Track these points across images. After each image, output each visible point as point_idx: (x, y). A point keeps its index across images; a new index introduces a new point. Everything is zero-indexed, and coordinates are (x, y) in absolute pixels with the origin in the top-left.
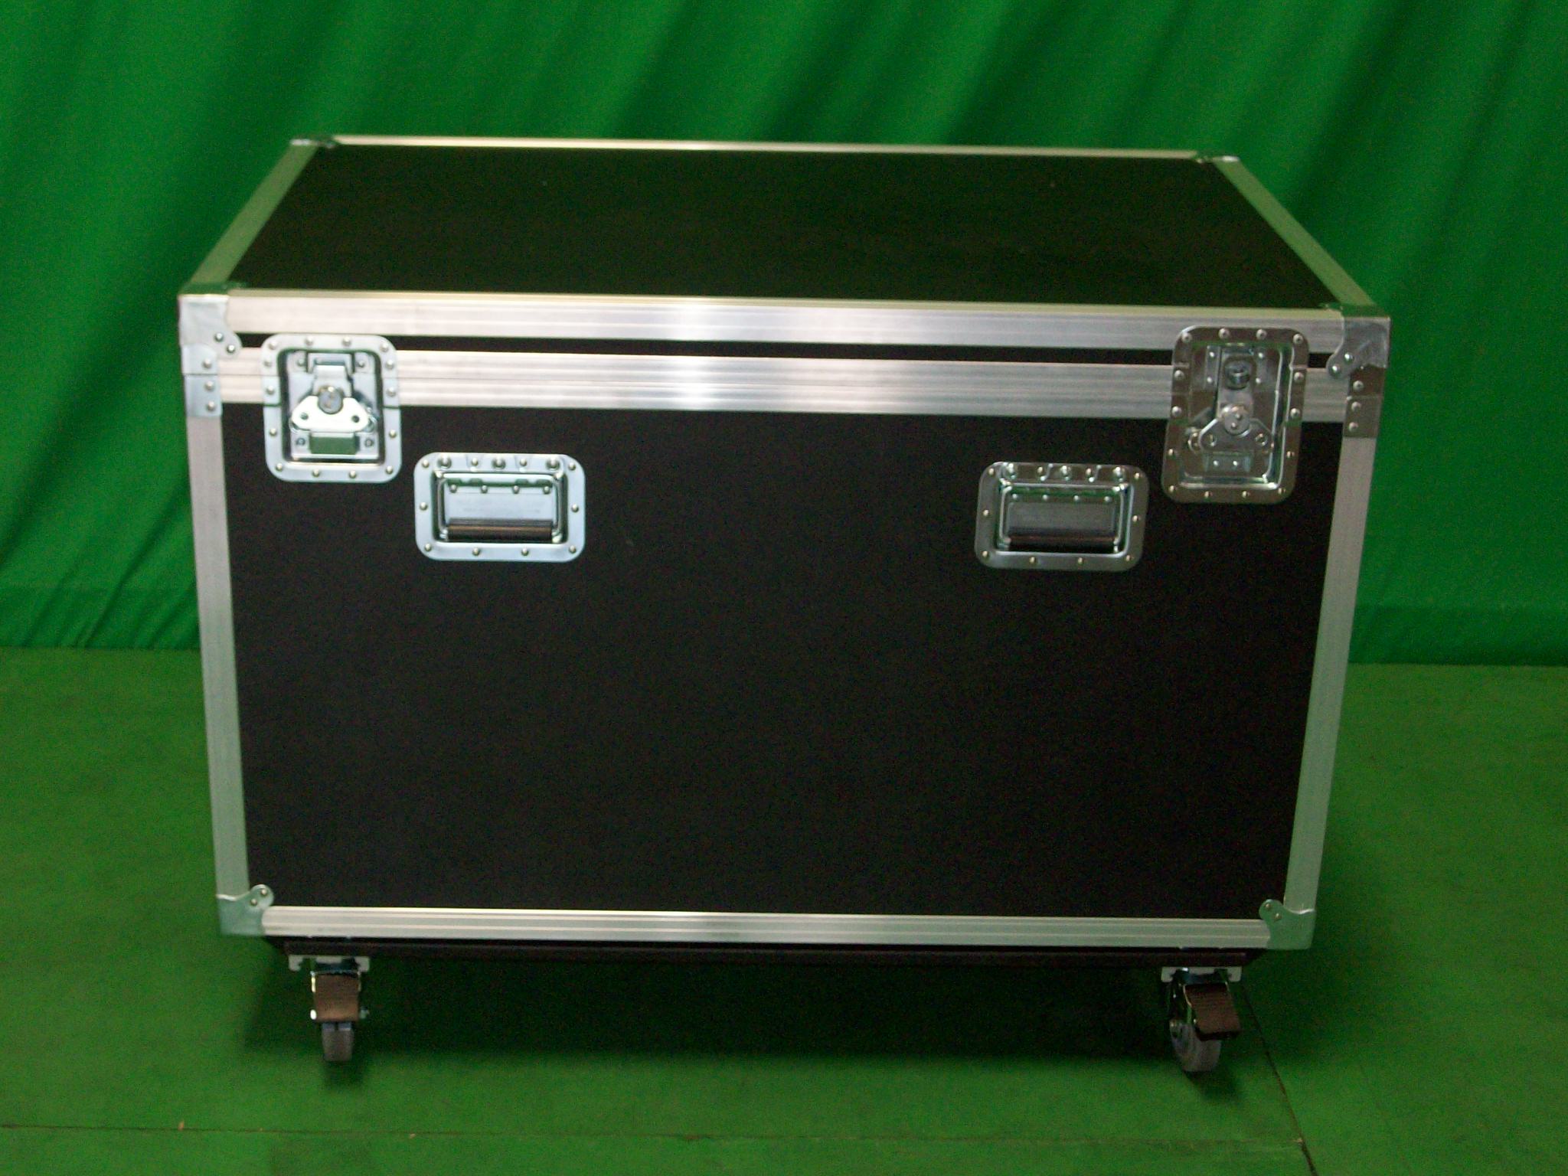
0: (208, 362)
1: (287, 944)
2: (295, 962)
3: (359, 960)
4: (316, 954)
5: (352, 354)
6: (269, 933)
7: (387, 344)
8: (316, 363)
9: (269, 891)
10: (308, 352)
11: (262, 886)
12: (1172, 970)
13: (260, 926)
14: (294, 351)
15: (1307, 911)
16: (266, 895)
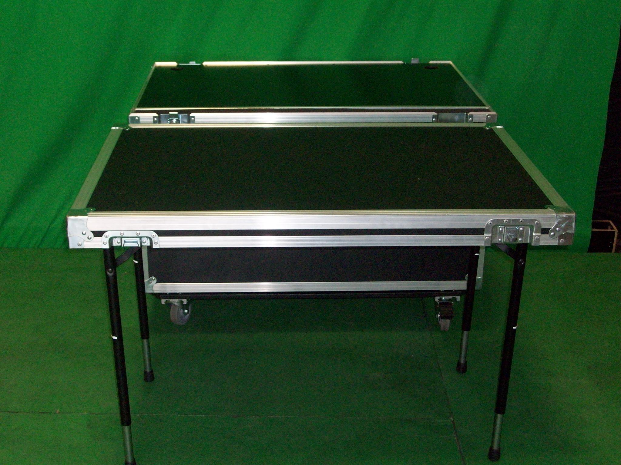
0: (80, 243)
1: (161, 296)
2: (163, 301)
3: (183, 300)
4: (171, 299)
5: (140, 238)
6: (155, 292)
7: (154, 234)
8: (125, 242)
9: (155, 278)
10: (122, 238)
11: (153, 277)
12: (439, 298)
13: (153, 290)
14: (116, 237)
15: (480, 277)
16: (154, 280)
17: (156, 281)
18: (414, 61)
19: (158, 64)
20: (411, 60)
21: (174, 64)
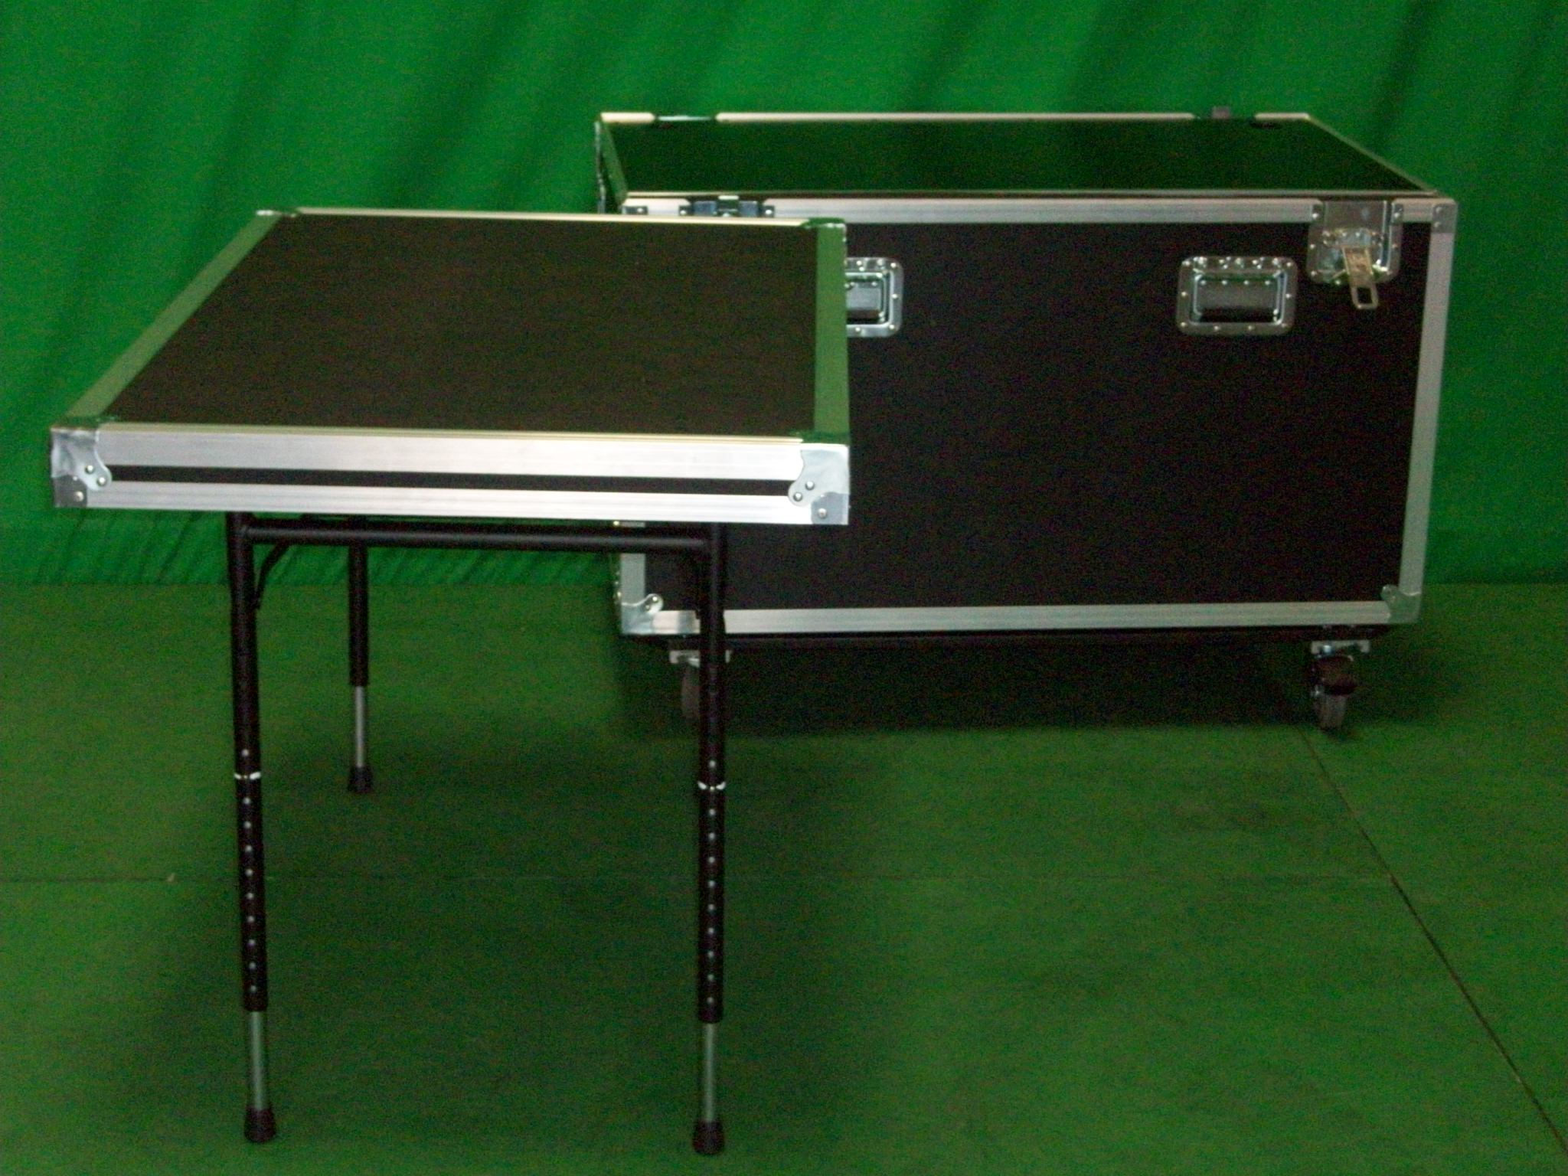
1: (670, 642)
2: (674, 657)
6: (658, 632)
9: (660, 598)
11: (654, 595)
12: (1318, 644)
13: (652, 627)
15: (1416, 593)
16: (657, 602)
17: (660, 604)
18: (1218, 114)
19: (609, 117)
20: (1210, 112)
21: (646, 117)
